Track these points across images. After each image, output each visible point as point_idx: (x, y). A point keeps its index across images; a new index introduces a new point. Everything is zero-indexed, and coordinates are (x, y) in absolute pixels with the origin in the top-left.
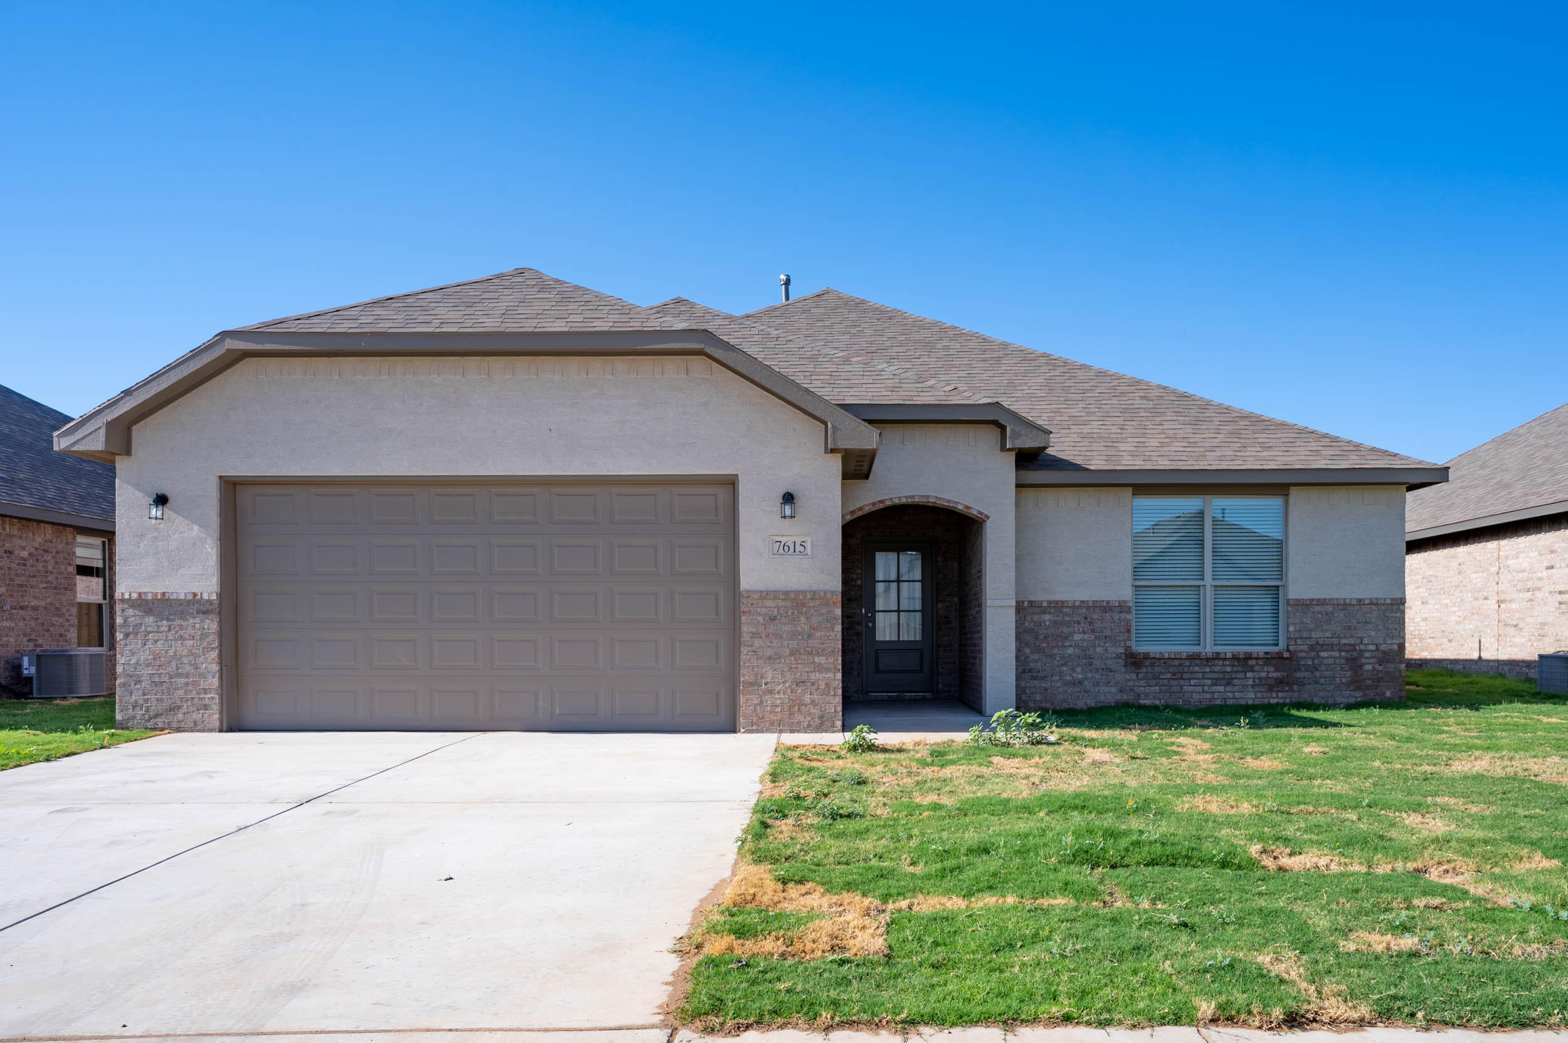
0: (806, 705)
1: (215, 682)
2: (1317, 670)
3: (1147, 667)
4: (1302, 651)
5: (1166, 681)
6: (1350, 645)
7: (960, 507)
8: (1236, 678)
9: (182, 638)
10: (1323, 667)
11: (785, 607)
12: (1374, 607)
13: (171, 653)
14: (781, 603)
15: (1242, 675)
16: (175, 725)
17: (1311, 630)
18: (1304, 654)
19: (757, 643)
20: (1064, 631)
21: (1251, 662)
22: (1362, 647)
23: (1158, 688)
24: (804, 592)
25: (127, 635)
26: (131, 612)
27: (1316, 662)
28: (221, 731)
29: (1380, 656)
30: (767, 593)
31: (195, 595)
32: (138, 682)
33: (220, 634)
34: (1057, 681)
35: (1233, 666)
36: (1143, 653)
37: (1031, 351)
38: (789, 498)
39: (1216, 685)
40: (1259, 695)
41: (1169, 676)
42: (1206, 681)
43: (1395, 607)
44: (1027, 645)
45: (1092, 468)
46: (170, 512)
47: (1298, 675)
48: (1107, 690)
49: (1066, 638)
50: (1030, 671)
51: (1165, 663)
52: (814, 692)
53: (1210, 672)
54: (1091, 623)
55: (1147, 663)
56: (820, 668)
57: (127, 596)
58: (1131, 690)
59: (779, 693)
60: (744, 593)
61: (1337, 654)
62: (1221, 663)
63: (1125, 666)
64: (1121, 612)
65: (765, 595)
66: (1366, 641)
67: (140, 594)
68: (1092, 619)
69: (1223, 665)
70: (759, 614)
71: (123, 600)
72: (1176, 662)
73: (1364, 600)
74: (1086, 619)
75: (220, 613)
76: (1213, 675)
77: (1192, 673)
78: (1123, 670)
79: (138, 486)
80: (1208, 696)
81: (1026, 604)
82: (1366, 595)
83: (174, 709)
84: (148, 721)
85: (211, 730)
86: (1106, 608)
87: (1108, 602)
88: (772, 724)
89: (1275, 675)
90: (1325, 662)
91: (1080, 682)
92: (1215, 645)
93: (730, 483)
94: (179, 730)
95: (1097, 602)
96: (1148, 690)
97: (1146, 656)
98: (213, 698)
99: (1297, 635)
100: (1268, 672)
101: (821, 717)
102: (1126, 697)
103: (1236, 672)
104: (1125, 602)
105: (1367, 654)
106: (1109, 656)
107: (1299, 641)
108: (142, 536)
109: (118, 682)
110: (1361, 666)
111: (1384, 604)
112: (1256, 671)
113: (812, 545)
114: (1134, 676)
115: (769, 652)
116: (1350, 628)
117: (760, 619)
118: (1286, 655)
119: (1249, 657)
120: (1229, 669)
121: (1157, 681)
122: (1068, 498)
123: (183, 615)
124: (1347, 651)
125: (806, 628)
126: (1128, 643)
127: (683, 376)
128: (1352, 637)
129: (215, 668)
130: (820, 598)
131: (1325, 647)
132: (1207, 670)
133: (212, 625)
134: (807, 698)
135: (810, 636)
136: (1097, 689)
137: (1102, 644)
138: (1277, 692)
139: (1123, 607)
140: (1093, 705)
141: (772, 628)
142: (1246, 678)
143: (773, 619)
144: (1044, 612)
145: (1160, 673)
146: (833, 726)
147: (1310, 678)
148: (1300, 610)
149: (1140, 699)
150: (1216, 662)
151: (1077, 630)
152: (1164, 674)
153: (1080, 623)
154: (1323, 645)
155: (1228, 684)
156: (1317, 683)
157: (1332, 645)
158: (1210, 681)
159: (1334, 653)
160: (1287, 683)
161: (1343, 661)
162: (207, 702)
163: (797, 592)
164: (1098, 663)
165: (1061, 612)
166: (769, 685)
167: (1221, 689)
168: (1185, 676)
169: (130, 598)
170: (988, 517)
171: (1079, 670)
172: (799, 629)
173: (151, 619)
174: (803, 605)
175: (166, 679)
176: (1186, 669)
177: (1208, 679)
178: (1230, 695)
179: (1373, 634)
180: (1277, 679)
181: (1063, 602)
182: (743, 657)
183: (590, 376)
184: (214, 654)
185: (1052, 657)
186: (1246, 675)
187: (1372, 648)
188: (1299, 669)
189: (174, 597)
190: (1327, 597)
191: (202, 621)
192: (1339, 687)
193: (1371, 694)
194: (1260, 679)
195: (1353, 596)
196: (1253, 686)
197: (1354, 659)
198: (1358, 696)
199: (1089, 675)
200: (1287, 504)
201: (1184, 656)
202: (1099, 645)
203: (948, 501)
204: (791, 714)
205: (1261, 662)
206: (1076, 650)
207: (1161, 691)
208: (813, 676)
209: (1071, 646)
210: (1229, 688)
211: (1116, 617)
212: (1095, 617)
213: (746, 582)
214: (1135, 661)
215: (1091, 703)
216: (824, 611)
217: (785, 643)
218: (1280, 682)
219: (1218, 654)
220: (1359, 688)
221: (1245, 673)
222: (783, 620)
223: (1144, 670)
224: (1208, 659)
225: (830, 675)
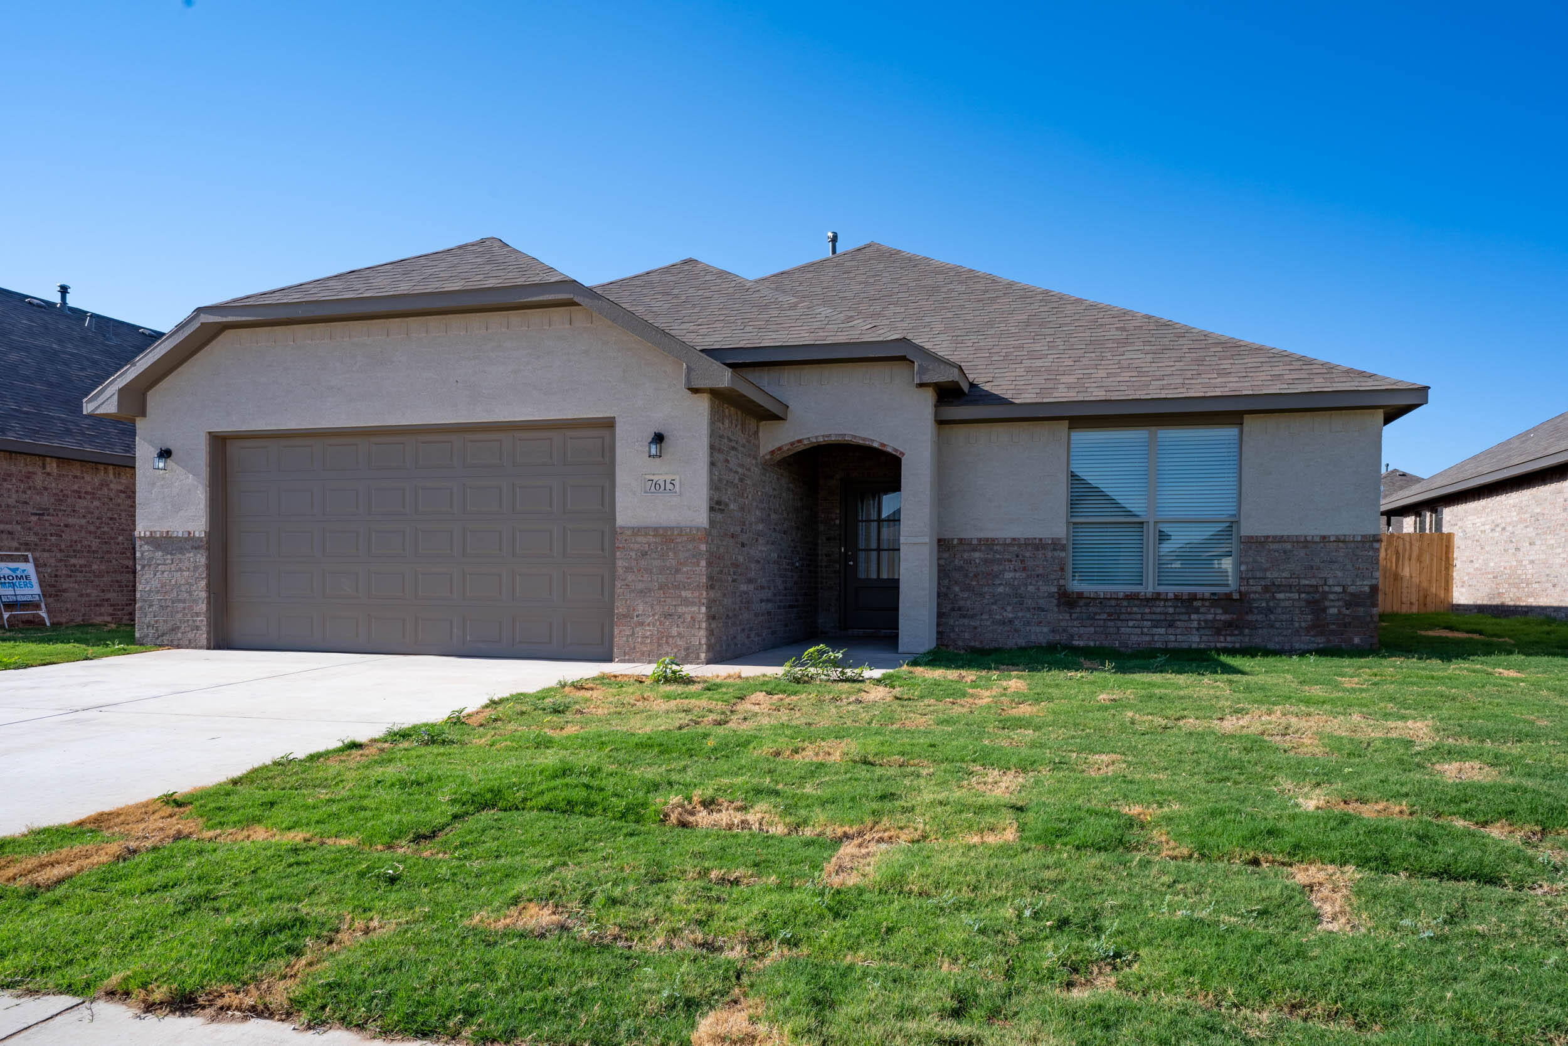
0: (673, 637)
1: (203, 607)
2: (1272, 613)
3: (1081, 607)
4: (1255, 592)
5: (1102, 622)
6: (1311, 586)
7: (876, 445)
8: (1179, 620)
9: (180, 570)
10: (1279, 610)
11: (656, 543)
12: (1341, 545)
13: (173, 582)
14: (652, 539)
15: (1185, 617)
16: (175, 643)
17: (1266, 570)
18: (1257, 596)
19: (630, 577)
20: (995, 570)
21: (1195, 603)
22: (1326, 589)
23: (1093, 629)
24: (672, 529)
25: (143, 567)
26: (146, 547)
27: (1271, 604)
28: (208, 648)
29: (1347, 598)
30: (639, 529)
31: (189, 533)
32: (151, 606)
33: (208, 567)
34: (987, 620)
35: (1175, 607)
36: (1077, 593)
37: (1032, 289)
38: (659, 438)
39: (1157, 627)
40: (1205, 638)
41: (1105, 616)
42: (1145, 623)
43: (1367, 545)
44: (956, 582)
45: (1017, 401)
46: (173, 464)
47: (1250, 617)
48: (1038, 629)
49: (997, 576)
50: (959, 609)
51: (1101, 603)
52: (681, 625)
53: (1150, 613)
54: (1022, 561)
55: (1082, 603)
56: (686, 602)
57: (142, 535)
58: (1064, 630)
59: (649, 625)
60: (618, 530)
61: (1296, 596)
62: (1162, 603)
63: (1058, 606)
64: (1055, 550)
65: (637, 531)
66: (1330, 582)
67: (151, 532)
68: (1024, 557)
69: (1165, 606)
70: (632, 550)
71: (140, 538)
72: (1113, 603)
73: (1329, 537)
74: (1017, 556)
75: (208, 549)
76: (1154, 617)
77: (1130, 613)
78: (1056, 609)
79: (151, 443)
80: (1148, 638)
81: (955, 542)
82: (1332, 531)
83: (174, 629)
84: (158, 638)
85: (201, 648)
86: (1038, 545)
87: (1041, 539)
88: (643, 654)
89: (1223, 617)
90: (1283, 604)
91: (1010, 621)
92: (1159, 584)
93: (609, 424)
94: (178, 647)
95: (1028, 539)
96: (1082, 630)
97: (1080, 596)
98: (202, 621)
99: (1250, 575)
100: (1215, 614)
101: (687, 649)
102: (1058, 638)
103: (1179, 614)
104: (1059, 539)
105: (1332, 597)
106: (1041, 595)
107: (1251, 582)
108: (154, 484)
109: (137, 606)
110: (1324, 610)
111: (1354, 541)
112: (1202, 613)
113: (680, 483)
114: (1067, 616)
115: (640, 586)
116: (1312, 568)
117: (633, 554)
118: (1236, 596)
119: (1193, 598)
120: (1171, 610)
121: (1091, 622)
122: (1001, 433)
123: (182, 550)
124: (1308, 593)
125: (674, 563)
126: (1062, 582)
127: (567, 326)
128: (1314, 577)
129: (204, 595)
130: (687, 534)
131: (1282, 588)
132: (1147, 610)
133: (202, 559)
134: (674, 631)
135: (678, 571)
136: (1028, 628)
137: (1034, 582)
138: (1225, 635)
139: (1056, 545)
140: (1024, 644)
141: (643, 563)
142: (1190, 620)
143: (644, 554)
144: (974, 550)
145: (1096, 614)
146: (698, 658)
147: (1263, 622)
148: (1253, 547)
149: (1073, 640)
150: (1157, 603)
151: (1007, 567)
152: (1100, 614)
153: (1011, 561)
154: (1279, 586)
155: (1170, 626)
156: (1272, 627)
157: (1290, 586)
158: (1150, 623)
159: (1292, 595)
160: (1237, 626)
161: (1303, 604)
162: (198, 624)
163: (666, 529)
164: (1030, 602)
165: (991, 550)
166: (640, 618)
167: (1162, 631)
168: (1123, 617)
169: (145, 537)
170: (903, 454)
171: (1009, 608)
172: (668, 564)
173: (160, 553)
174: (672, 541)
175: (170, 604)
176: (1123, 610)
177: (1147, 620)
178: (1172, 638)
179: (1339, 574)
180: (1225, 622)
181: (993, 540)
182: (618, 591)
183: (489, 331)
184: (203, 583)
185: (982, 595)
186: (1190, 617)
187: (1339, 589)
188: (1251, 612)
189: (175, 535)
190: (1286, 533)
191: (195, 555)
192: (1298, 631)
193: (1336, 641)
194: (1206, 621)
195: (1317, 533)
196: (1198, 629)
197: (1317, 602)
198: (1321, 641)
199: (1020, 614)
200: (1241, 432)
201: (1121, 596)
202: (1031, 584)
203: (864, 439)
204: (660, 645)
205: (1207, 604)
206: (1007, 589)
207: (1095, 632)
208: (680, 610)
209: (1001, 584)
210: (1170, 631)
211: (1049, 554)
212: (1027, 554)
213: (623, 519)
214: (1068, 600)
215: (1022, 642)
216: (690, 546)
217: (655, 578)
218: (1229, 625)
219: (1159, 594)
220: (1322, 634)
221: (1189, 614)
222: (654, 555)
223: (1078, 610)
224: (1147, 600)
225: (695, 609)
